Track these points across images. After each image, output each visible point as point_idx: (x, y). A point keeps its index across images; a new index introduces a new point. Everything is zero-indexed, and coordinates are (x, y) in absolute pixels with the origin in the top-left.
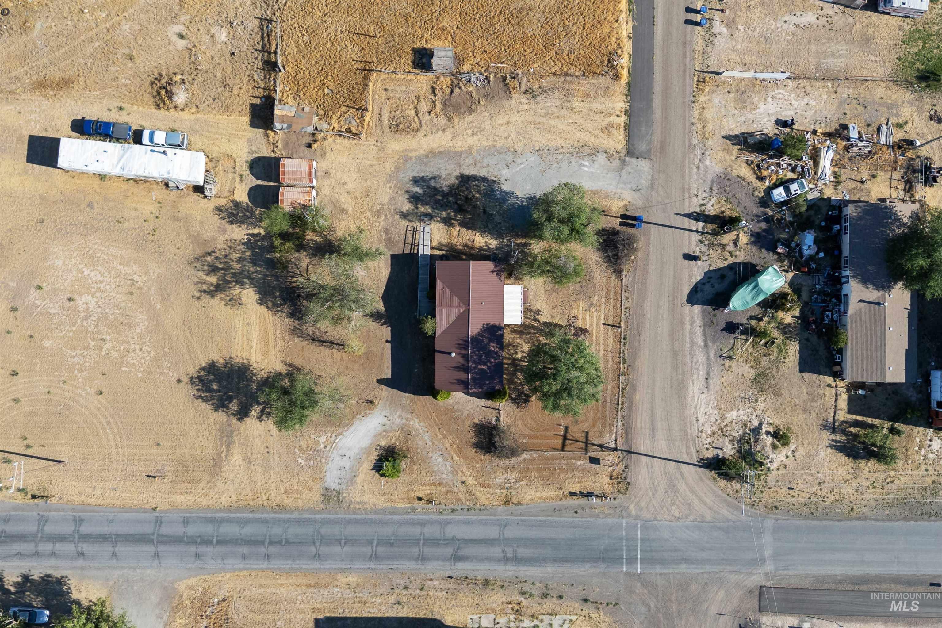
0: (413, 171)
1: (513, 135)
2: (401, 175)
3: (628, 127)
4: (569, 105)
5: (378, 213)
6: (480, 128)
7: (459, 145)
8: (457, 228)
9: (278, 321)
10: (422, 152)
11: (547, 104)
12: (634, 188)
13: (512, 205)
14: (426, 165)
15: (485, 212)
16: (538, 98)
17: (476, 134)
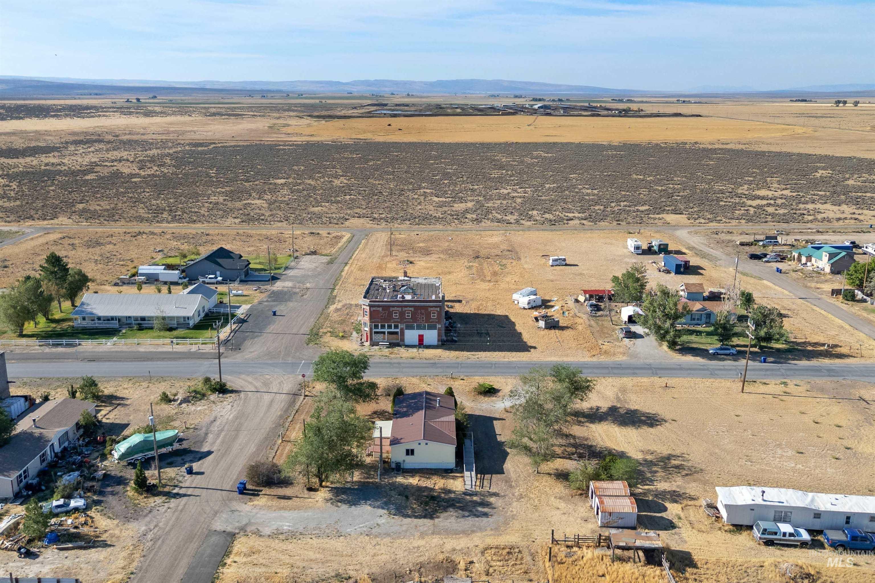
0: (488, 522)
1: (369, 546)
2: (501, 519)
3: (227, 553)
4: (295, 570)
5: (521, 497)
6: (409, 552)
7: (436, 540)
8: (437, 487)
9: (602, 444)
10: (479, 534)
11: (322, 570)
12: (236, 513)
13: (377, 500)
14: (474, 525)
15: (407, 497)
16: (333, 574)
17: (414, 548)
